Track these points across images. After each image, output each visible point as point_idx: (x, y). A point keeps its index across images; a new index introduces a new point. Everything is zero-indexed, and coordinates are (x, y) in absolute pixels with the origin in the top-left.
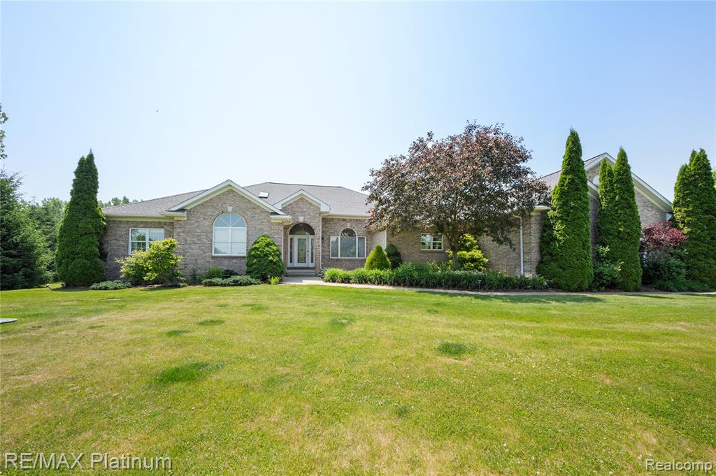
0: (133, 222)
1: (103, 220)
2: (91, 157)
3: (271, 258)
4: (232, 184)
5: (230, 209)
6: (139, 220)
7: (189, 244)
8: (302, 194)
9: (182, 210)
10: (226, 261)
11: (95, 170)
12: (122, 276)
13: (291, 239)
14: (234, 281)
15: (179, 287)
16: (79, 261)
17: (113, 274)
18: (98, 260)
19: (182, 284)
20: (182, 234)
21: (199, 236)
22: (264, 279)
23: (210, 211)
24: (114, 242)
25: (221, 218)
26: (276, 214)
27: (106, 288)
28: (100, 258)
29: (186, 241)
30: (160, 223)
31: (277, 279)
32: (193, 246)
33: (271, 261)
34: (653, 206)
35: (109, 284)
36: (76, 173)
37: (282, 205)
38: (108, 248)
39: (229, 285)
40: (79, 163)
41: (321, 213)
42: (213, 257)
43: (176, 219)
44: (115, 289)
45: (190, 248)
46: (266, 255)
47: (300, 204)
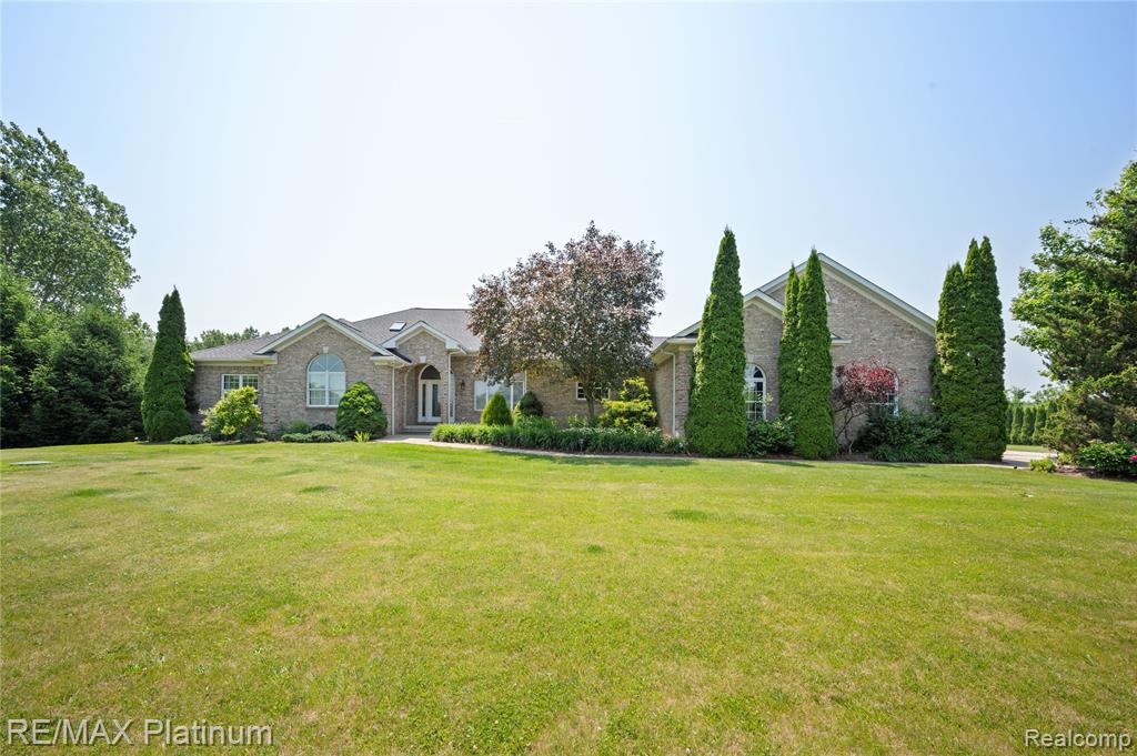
0: (225, 367)
1: (191, 366)
2: (176, 293)
3: (362, 410)
4: (326, 319)
5: (326, 350)
6: (231, 365)
7: (281, 393)
8: (421, 327)
9: (271, 352)
10: (322, 414)
11: (181, 310)
12: (205, 430)
13: (424, 386)
14: (313, 438)
15: (256, 442)
16: (163, 413)
17: (193, 428)
18: (185, 411)
19: (258, 440)
20: (273, 381)
21: (291, 383)
22: (351, 436)
23: (303, 353)
24: (206, 390)
25: (317, 362)
26: (378, 354)
27: (184, 443)
28: (187, 408)
29: (277, 389)
30: (253, 368)
31: (367, 436)
32: (284, 395)
33: (362, 414)
34: (913, 331)
35: (188, 438)
36: (161, 313)
37: (397, 342)
38: (200, 397)
39: (307, 441)
40: (164, 303)
41: (449, 351)
42: (307, 409)
43: (266, 363)
44: (193, 443)
45: (281, 398)
46: (356, 406)
47: (422, 340)
